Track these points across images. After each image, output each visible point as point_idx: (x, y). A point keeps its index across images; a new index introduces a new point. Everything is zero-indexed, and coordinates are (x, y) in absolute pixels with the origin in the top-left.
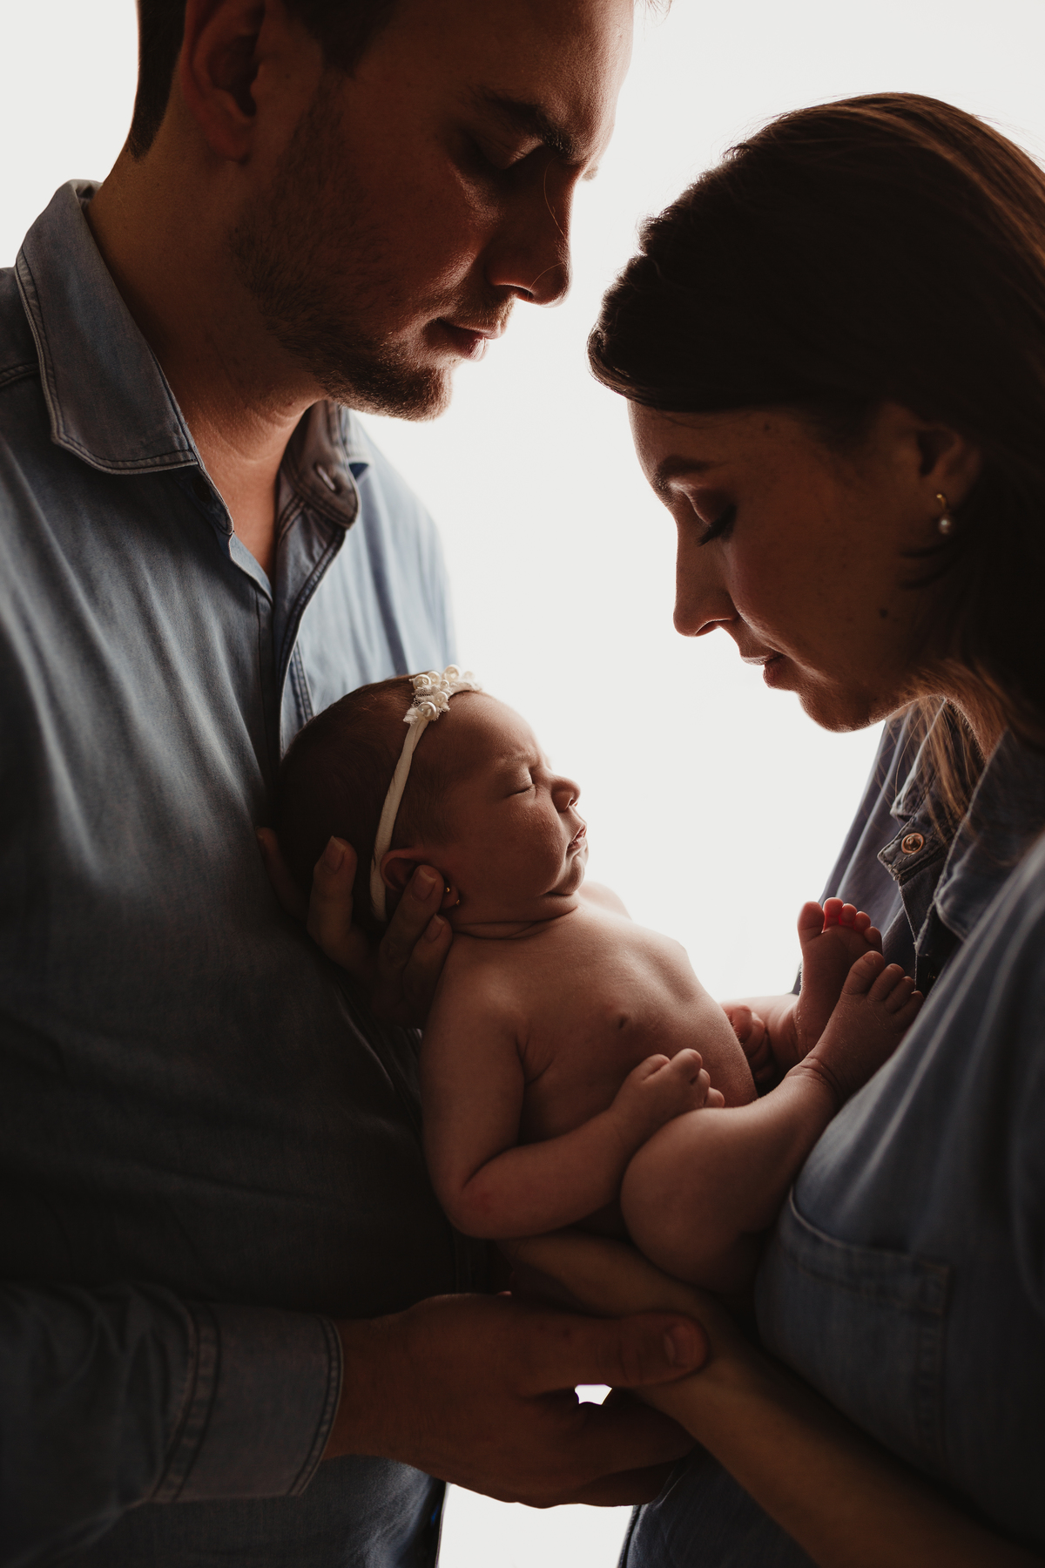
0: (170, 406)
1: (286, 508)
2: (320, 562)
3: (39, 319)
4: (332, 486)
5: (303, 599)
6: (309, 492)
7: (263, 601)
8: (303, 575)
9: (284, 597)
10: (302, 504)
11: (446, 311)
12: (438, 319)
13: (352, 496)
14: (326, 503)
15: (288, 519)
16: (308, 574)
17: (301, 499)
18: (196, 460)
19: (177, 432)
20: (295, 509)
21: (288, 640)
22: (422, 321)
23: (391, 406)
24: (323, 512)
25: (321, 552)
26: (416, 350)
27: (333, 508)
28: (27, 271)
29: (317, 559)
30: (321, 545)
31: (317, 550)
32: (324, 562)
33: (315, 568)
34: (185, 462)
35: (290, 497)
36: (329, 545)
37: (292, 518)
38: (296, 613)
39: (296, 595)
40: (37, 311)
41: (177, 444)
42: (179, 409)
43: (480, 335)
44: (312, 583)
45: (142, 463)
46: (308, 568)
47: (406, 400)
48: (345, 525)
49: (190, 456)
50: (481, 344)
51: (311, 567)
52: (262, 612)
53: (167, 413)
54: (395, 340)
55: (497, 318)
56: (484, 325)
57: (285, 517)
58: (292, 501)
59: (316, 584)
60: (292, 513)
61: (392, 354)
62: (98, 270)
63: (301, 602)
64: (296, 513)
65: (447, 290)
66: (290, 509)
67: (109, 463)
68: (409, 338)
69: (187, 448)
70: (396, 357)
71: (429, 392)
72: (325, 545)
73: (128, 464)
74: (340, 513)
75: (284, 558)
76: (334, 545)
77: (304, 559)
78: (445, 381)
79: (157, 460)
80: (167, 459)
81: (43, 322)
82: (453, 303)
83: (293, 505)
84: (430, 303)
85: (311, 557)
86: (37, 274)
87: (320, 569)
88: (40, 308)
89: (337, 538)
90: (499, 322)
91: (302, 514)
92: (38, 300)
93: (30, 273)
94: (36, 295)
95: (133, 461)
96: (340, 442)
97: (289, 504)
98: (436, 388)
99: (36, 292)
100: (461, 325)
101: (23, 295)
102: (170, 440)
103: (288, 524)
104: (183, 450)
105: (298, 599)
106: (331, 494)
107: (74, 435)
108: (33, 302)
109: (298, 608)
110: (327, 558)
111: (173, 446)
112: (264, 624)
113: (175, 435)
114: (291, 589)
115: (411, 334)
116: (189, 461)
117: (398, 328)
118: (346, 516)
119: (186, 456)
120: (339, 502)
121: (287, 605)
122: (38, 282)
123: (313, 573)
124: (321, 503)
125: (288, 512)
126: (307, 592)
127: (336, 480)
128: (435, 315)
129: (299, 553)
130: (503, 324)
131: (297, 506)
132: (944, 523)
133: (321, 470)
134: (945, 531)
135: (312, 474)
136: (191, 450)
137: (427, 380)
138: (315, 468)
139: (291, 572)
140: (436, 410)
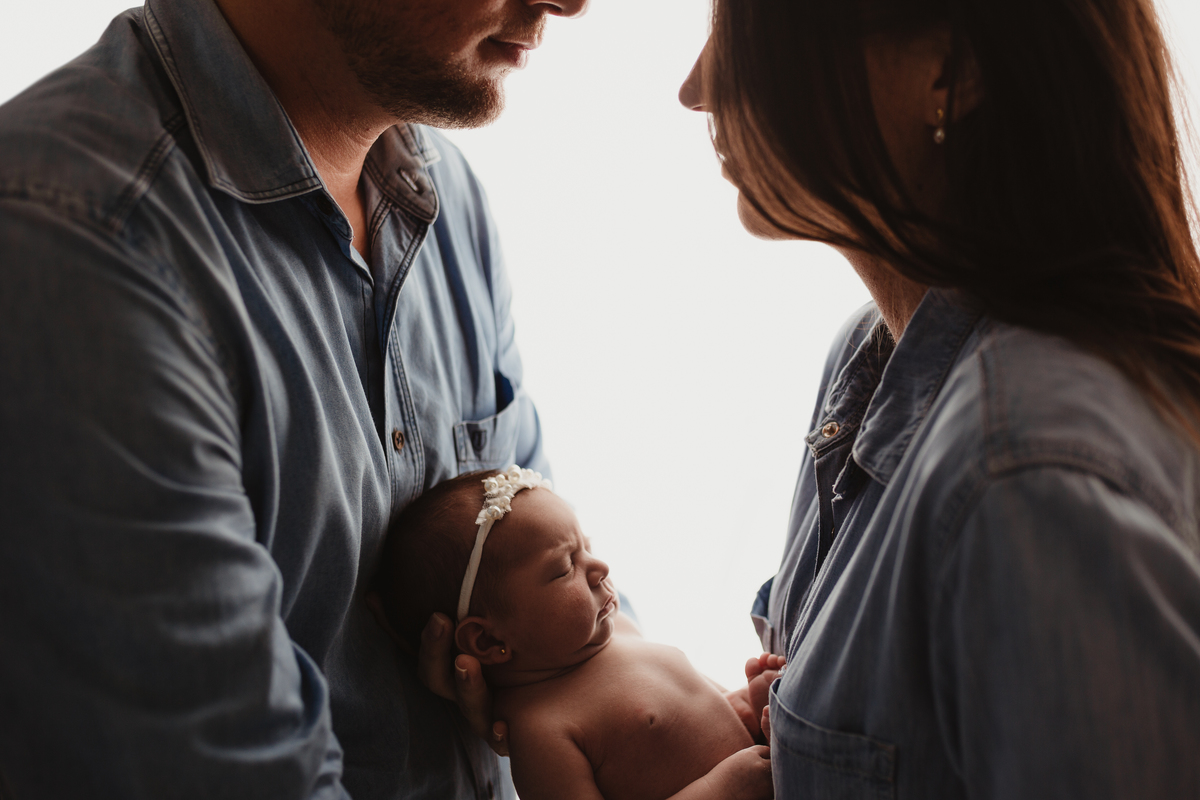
0: (295, 141)
1: (377, 209)
2: (408, 251)
3: (176, 74)
4: (415, 188)
5: (398, 282)
6: (395, 194)
7: (367, 286)
8: (397, 262)
9: (383, 282)
10: (390, 204)
11: (494, 30)
12: (489, 37)
13: (432, 196)
14: (410, 202)
15: (380, 217)
16: (400, 261)
17: (389, 201)
18: (321, 184)
19: (303, 163)
20: (384, 209)
21: (388, 317)
22: (476, 40)
23: (460, 118)
24: (408, 210)
25: (409, 244)
26: (474, 65)
27: (416, 206)
28: (158, 31)
29: (406, 248)
30: (408, 237)
31: (405, 242)
32: (412, 251)
33: (406, 256)
34: (312, 187)
35: (380, 199)
36: (415, 237)
37: (384, 216)
38: (393, 294)
39: (392, 280)
40: (173, 67)
41: (304, 173)
42: (302, 142)
43: (522, 47)
44: (404, 268)
45: (278, 192)
46: (400, 256)
47: (471, 109)
48: (428, 220)
49: (316, 182)
50: (523, 54)
51: (402, 256)
52: (366, 296)
53: (294, 148)
54: (456, 59)
55: (534, 31)
56: (524, 39)
57: (377, 215)
58: (381, 202)
59: (407, 268)
60: (382, 213)
61: (455, 71)
62: (222, 28)
63: (397, 285)
64: (386, 212)
65: (493, 14)
66: (381, 208)
67: (252, 195)
68: (468, 56)
69: (312, 175)
70: (459, 73)
71: (487, 99)
72: (412, 237)
73: (267, 194)
74: (423, 211)
75: (379, 249)
76: (419, 236)
77: (396, 249)
78: (499, 88)
79: (290, 188)
80: (297, 186)
81: (180, 76)
82: (499, 23)
83: (383, 205)
84: (481, 25)
85: (401, 247)
86: (168, 34)
87: (409, 256)
88: (175, 64)
89: (421, 231)
90: (536, 35)
91: (391, 212)
92: (172, 57)
93: (162, 32)
94: (171, 53)
95: (270, 191)
96: (419, 152)
97: (379, 205)
98: (492, 95)
99: (170, 49)
100: (507, 41)
101: (159, 53)
102: (298, 171)
103: (381, 222)
104: (310, 178)
105: (394, 282)
106: (414, 195)
107: (225, 177)
108: (169, 59)
109: (395, 290)
110: (414, 247)
111: (301, 175)
112: (368, 305)
113: (302, 166)
114: (387, 274)
115: (468, 52)
116: (315, 186)
117: (458, 49)
118: (428, 213)
119: (312, 182)
120: (421, 201)
121: (385, 288)
122: (170, 40)
123: (404, 259)
124: (406, 202)
125: (379, 212)
126: (401, 276)
127: (418, 183)
128: (486, 34)
129: (391, 245)
130: (539, 37)
131: (386, 206)
132: (940, 134)
133: (404, 174)
134: (938, 141)
135: (397, 177)
136: (315, 176)
137: (485, 89)
138: (399, 172)
139: (386, 260)
140: (495, 114)
